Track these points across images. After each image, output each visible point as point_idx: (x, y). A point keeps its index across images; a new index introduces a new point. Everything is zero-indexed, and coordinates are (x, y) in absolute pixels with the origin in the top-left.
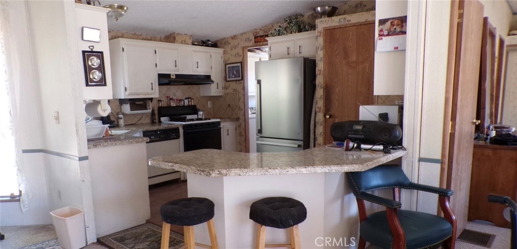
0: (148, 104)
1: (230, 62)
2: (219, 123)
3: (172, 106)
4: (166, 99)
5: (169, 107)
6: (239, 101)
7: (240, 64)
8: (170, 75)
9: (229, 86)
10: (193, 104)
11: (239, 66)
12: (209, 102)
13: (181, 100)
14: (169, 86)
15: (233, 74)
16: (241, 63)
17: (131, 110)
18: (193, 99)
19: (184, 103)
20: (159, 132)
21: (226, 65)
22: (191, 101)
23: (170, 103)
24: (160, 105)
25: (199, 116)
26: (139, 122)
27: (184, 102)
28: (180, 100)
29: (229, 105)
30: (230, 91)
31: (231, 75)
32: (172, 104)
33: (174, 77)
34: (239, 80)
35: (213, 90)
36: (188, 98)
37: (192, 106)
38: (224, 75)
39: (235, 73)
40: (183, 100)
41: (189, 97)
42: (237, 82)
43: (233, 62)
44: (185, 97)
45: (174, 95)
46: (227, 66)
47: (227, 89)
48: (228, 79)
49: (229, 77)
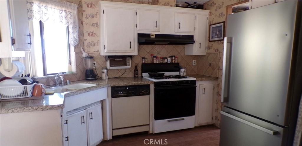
0: (127, 61)
1: (214, 23)
2: (194, 82)
3: (155, 63)
4: (150, 56)
5: (153, 64)
6: (219, 61)
7: (222, 24)
8: (149, 35)
9: (212, 46)
10: (176, 62)
11: (222, 26)
12: (193, 60)
13: (165, 58)
14: (153, 45)
15: (216, 34)
16: (224, 22)
17: (111, 66)
18: (177, 57)
19: (167, 61)
20: (127, 88)
21: (210, 25)
22: (175, 59)
23: (153, 60)
24: (144, 62)
25: (181, 73)
26: (123, 76)
27: (167, 59)
28: (163, 58)
29: (210, 64)
30: (212, 50)
31: (214, 35)
32: (155, 61)
33: (154, 37)
34: (220, 40)
35: (196, 49)
36: (172, 57)
37: (175, 63)
38: (208, 36)
39: (218, 33)
40: (166, 58)
41: (174, 55)
42: (219, 42)
43: (217, 22)
44: (169, 55)
45: (159, 53)
46: (212, 26)
47: (210, 49)
48: (211, 40)
49: (212, 38)
